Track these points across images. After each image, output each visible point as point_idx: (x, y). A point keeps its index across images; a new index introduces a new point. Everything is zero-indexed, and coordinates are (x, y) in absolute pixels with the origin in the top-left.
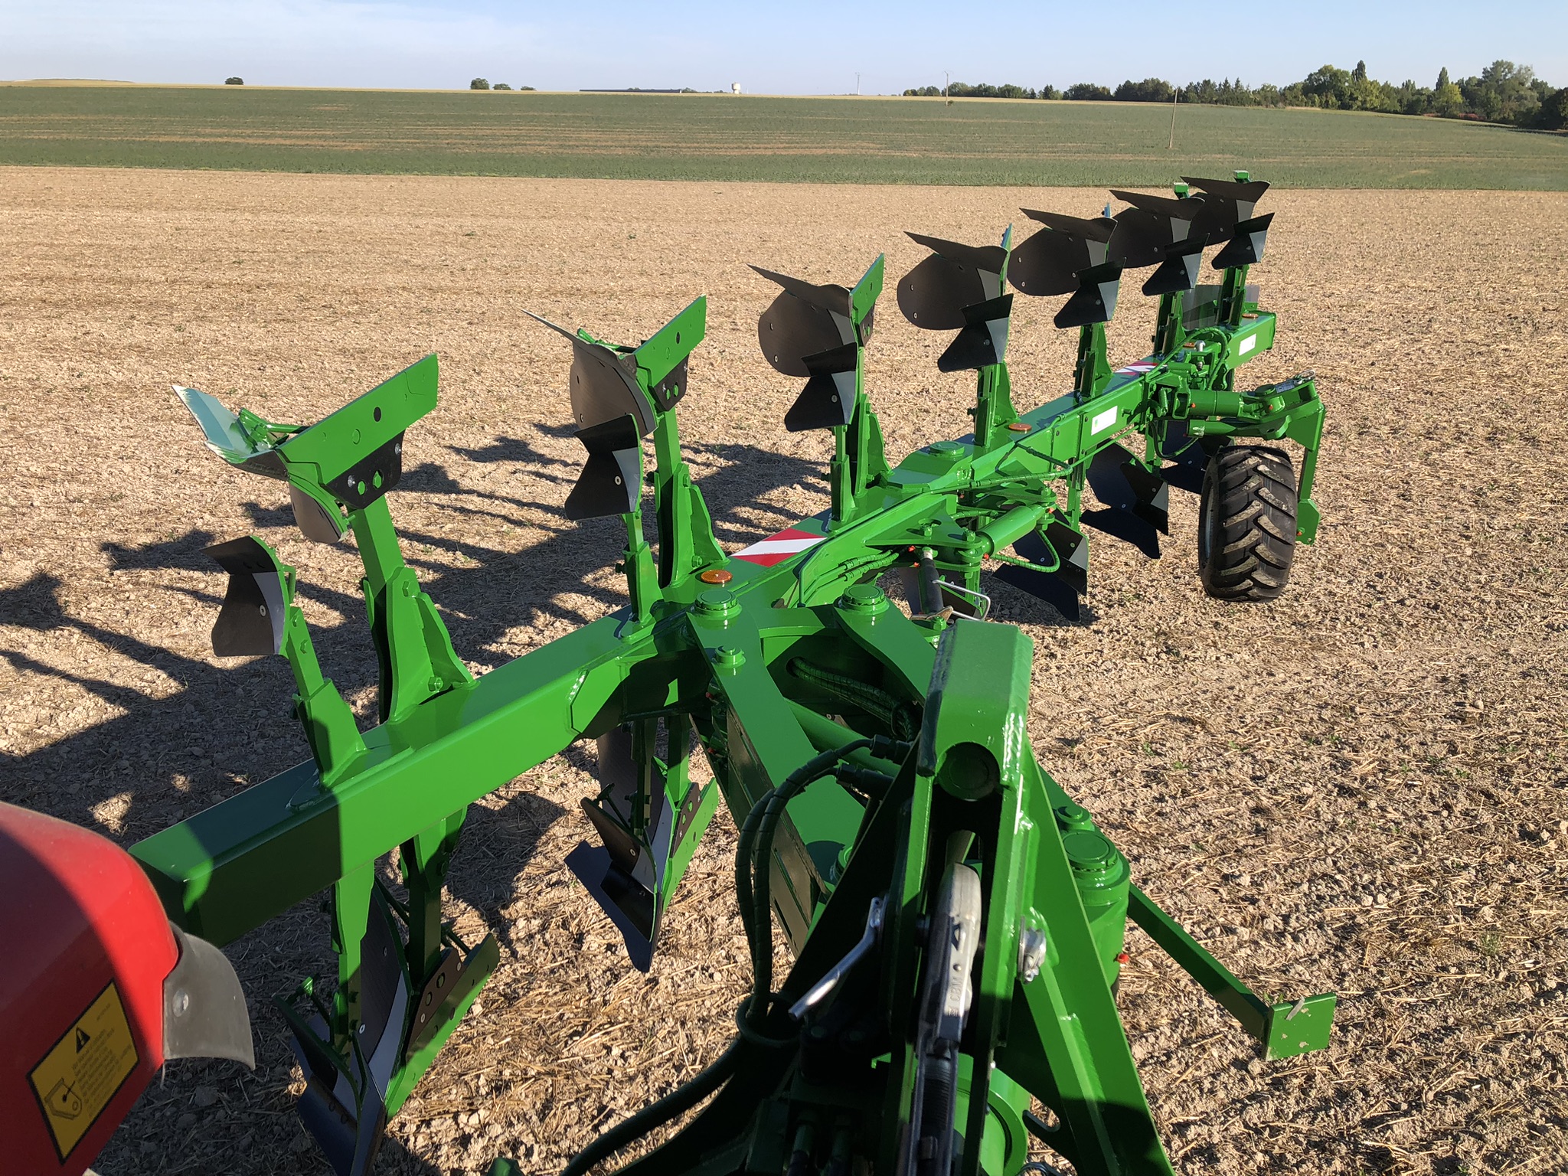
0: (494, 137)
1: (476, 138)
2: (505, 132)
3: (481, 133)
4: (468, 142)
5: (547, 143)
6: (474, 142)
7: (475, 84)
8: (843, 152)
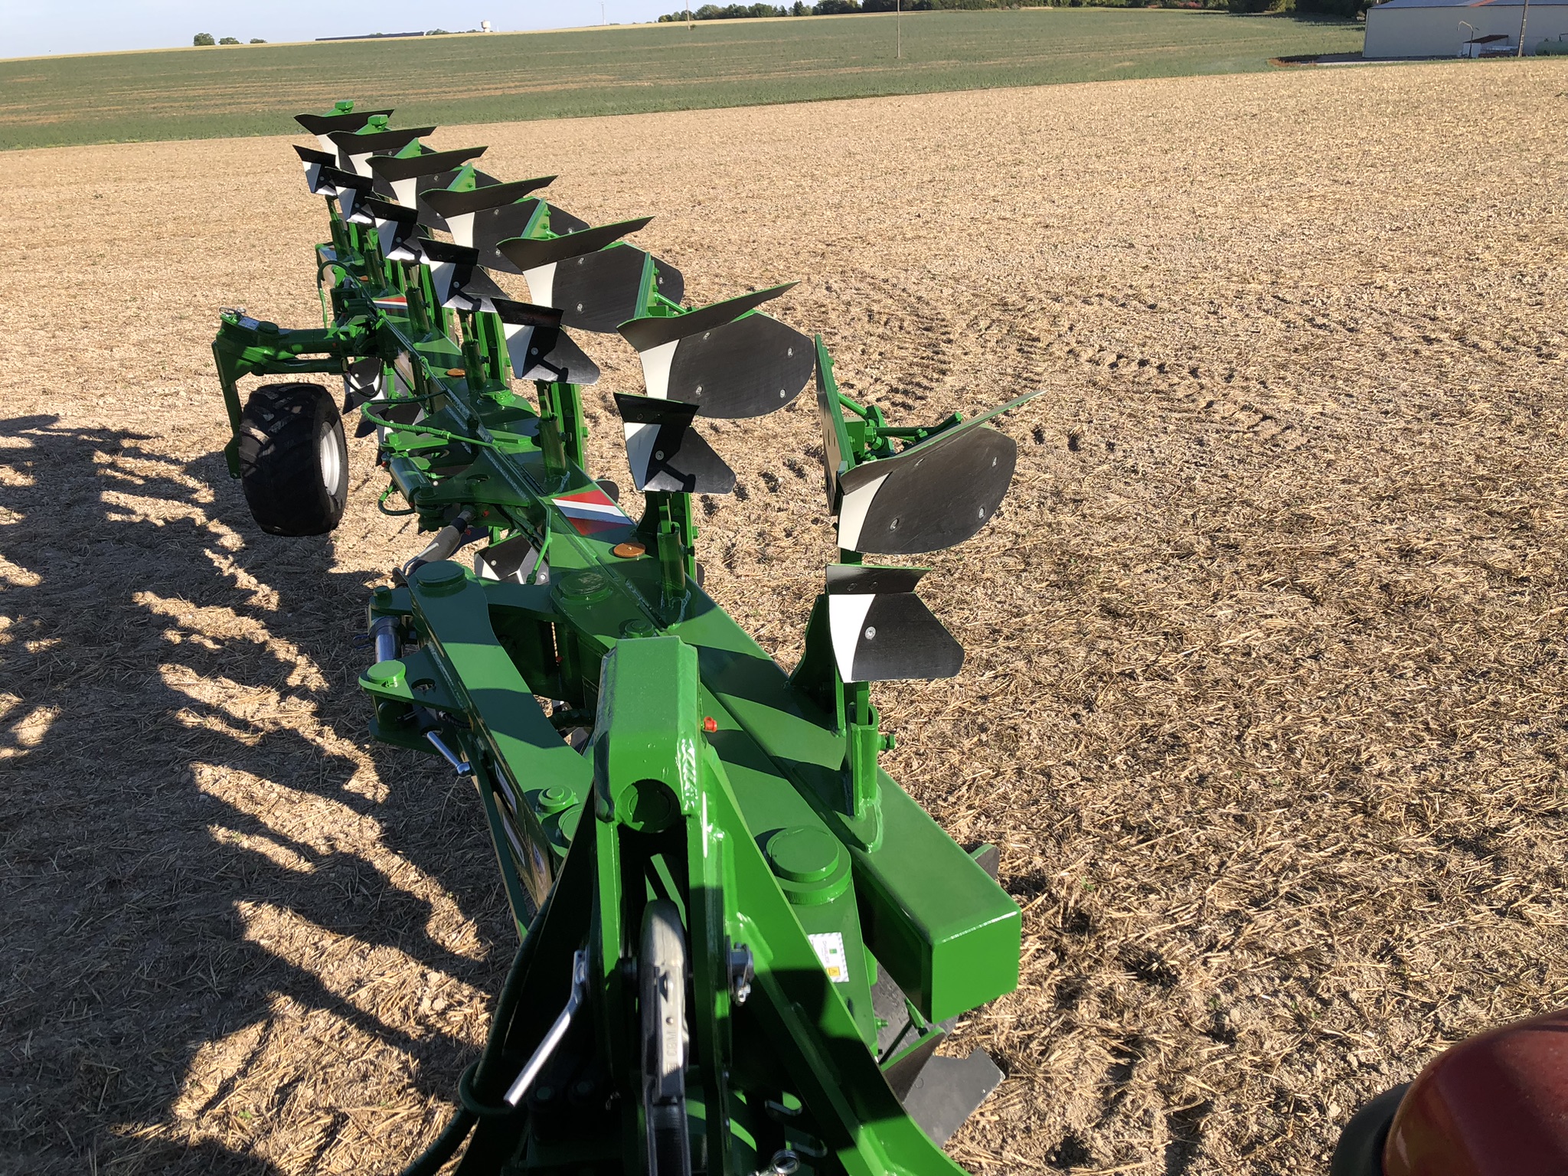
0: (206, 97)
1: (187, 99)
2: (219, 91)
3: (191, 93)
4: (177, 104)
5: (265, 99)
6: (184, 104)
7: (200, 40)
8: (574, 86)
